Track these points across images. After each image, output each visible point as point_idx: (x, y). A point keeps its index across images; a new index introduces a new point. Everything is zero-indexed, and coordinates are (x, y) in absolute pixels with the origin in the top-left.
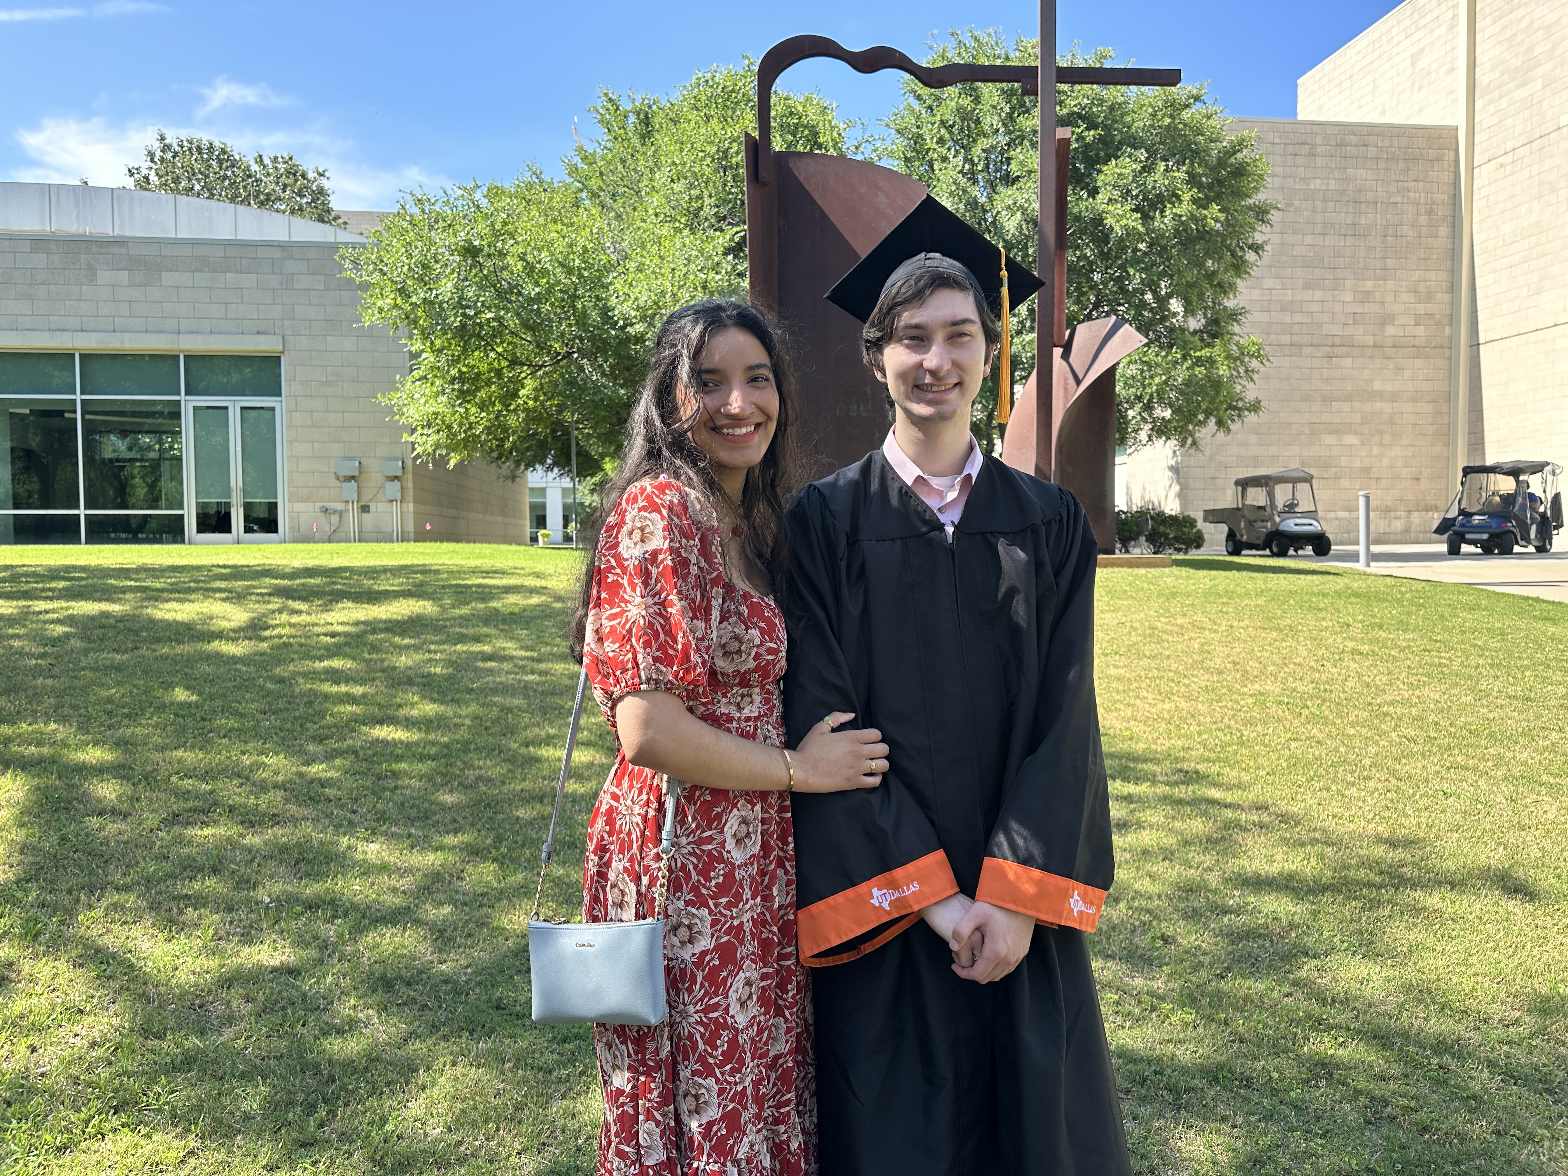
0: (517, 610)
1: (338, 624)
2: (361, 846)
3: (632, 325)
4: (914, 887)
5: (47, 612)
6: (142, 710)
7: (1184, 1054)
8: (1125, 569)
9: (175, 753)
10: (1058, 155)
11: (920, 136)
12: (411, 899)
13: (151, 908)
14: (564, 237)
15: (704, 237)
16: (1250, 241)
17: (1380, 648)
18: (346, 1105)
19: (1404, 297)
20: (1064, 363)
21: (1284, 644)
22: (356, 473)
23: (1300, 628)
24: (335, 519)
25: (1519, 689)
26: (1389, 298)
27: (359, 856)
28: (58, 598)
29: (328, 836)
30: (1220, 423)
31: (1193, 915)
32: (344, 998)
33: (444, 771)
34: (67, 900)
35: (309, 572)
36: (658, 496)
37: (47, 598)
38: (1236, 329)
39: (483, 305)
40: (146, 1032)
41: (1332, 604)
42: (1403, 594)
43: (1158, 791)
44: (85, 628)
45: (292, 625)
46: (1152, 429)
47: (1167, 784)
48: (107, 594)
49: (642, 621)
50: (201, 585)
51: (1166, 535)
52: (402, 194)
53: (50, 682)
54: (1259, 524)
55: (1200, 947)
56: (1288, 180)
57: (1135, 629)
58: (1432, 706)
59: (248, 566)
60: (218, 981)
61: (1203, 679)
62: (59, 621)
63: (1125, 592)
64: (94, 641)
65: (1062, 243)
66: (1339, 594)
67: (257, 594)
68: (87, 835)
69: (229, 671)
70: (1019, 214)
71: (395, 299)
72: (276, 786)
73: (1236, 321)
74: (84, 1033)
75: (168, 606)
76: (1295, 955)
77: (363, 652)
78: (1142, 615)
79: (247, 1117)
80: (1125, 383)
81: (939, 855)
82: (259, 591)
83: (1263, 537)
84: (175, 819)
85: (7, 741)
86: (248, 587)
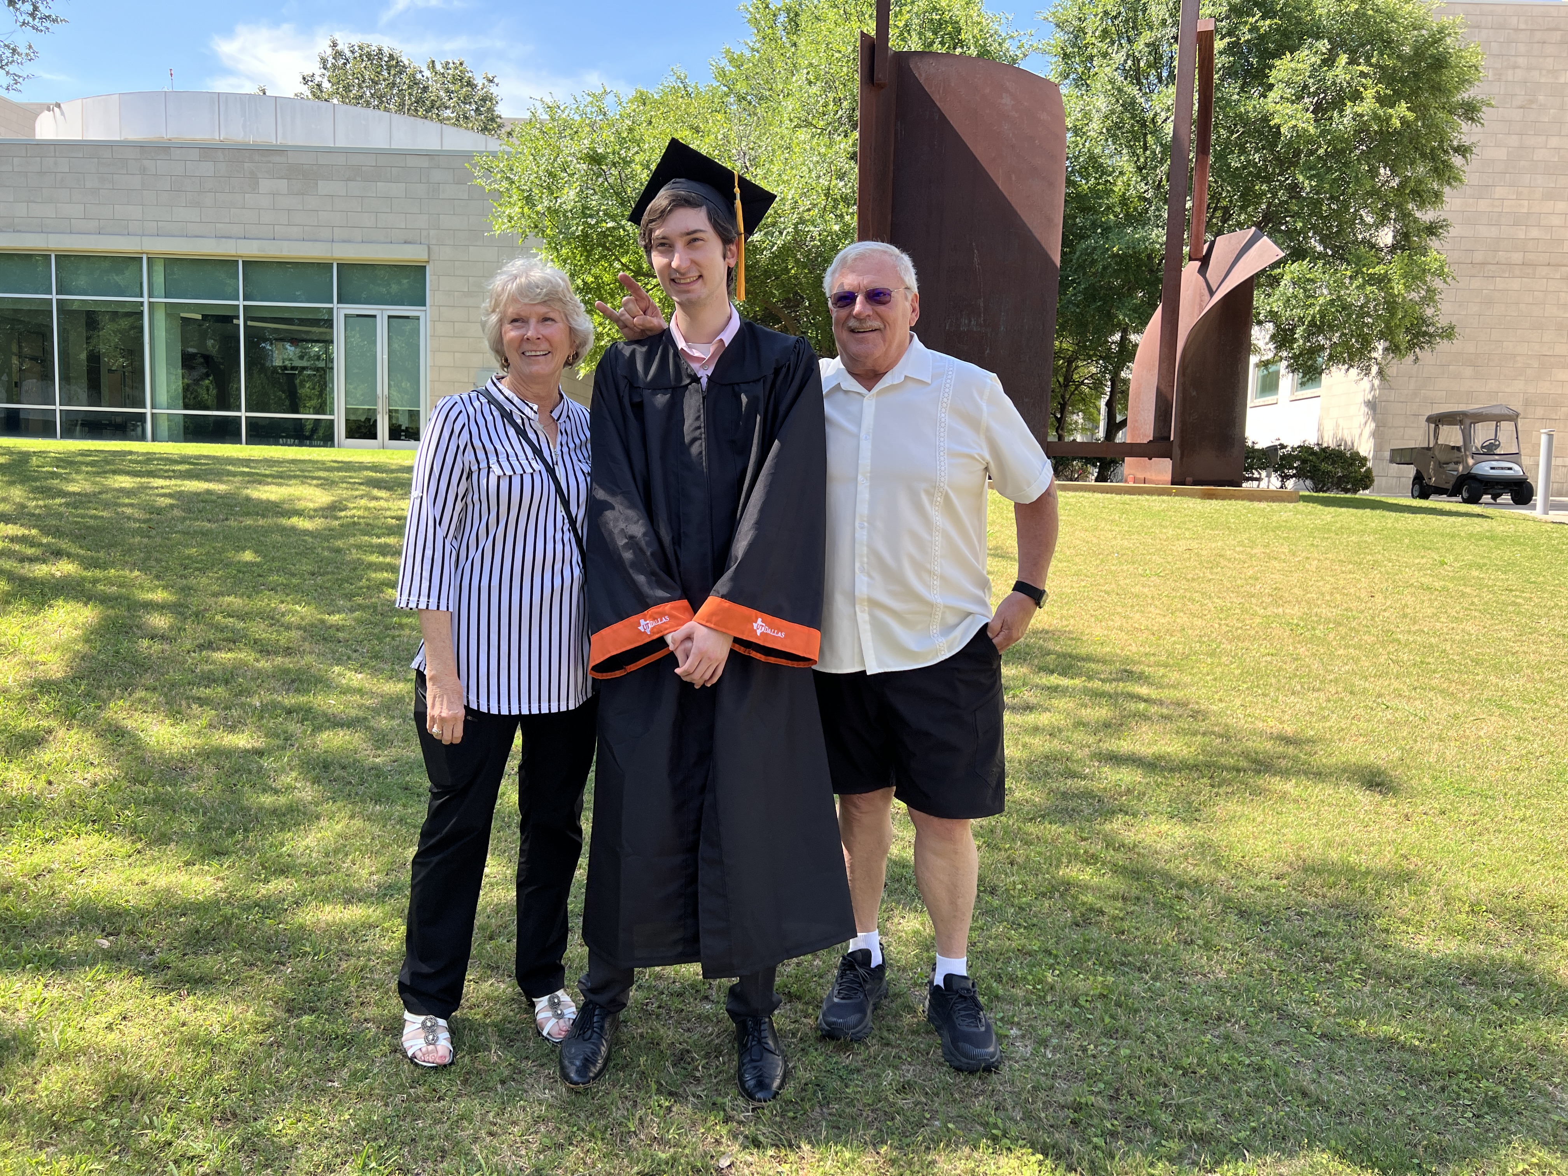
2: (349, 674)
5: (162, 488)
6: (213, 565)
9: (226, 598)
11: (1081, 29)
12: (371, 713)
13: (167, 703)
16: (1455, 143)
20: (1198, 277)
27: (344, 681)
28: (176, 477)
29: (324, 665)
34: (105, 693)
38: (1434, 243)
47: (1103, 680)
50: (306, 474)
51: (1329, 474)
53: (145, 540)
54: (1452, 466)
62: (170, 495)
64: (193, 512)
67: (350, 483)
68: (136, 651)
69: (297, 540)
71: (522, 208)
72: (299, 627)
73: (1433, 234)
74: (89, 777)
75: (266, 488)
81: (684, 603)
83: (1452, 481)
84: (209, 646)
85: (95, 581)
86: (346, 477)
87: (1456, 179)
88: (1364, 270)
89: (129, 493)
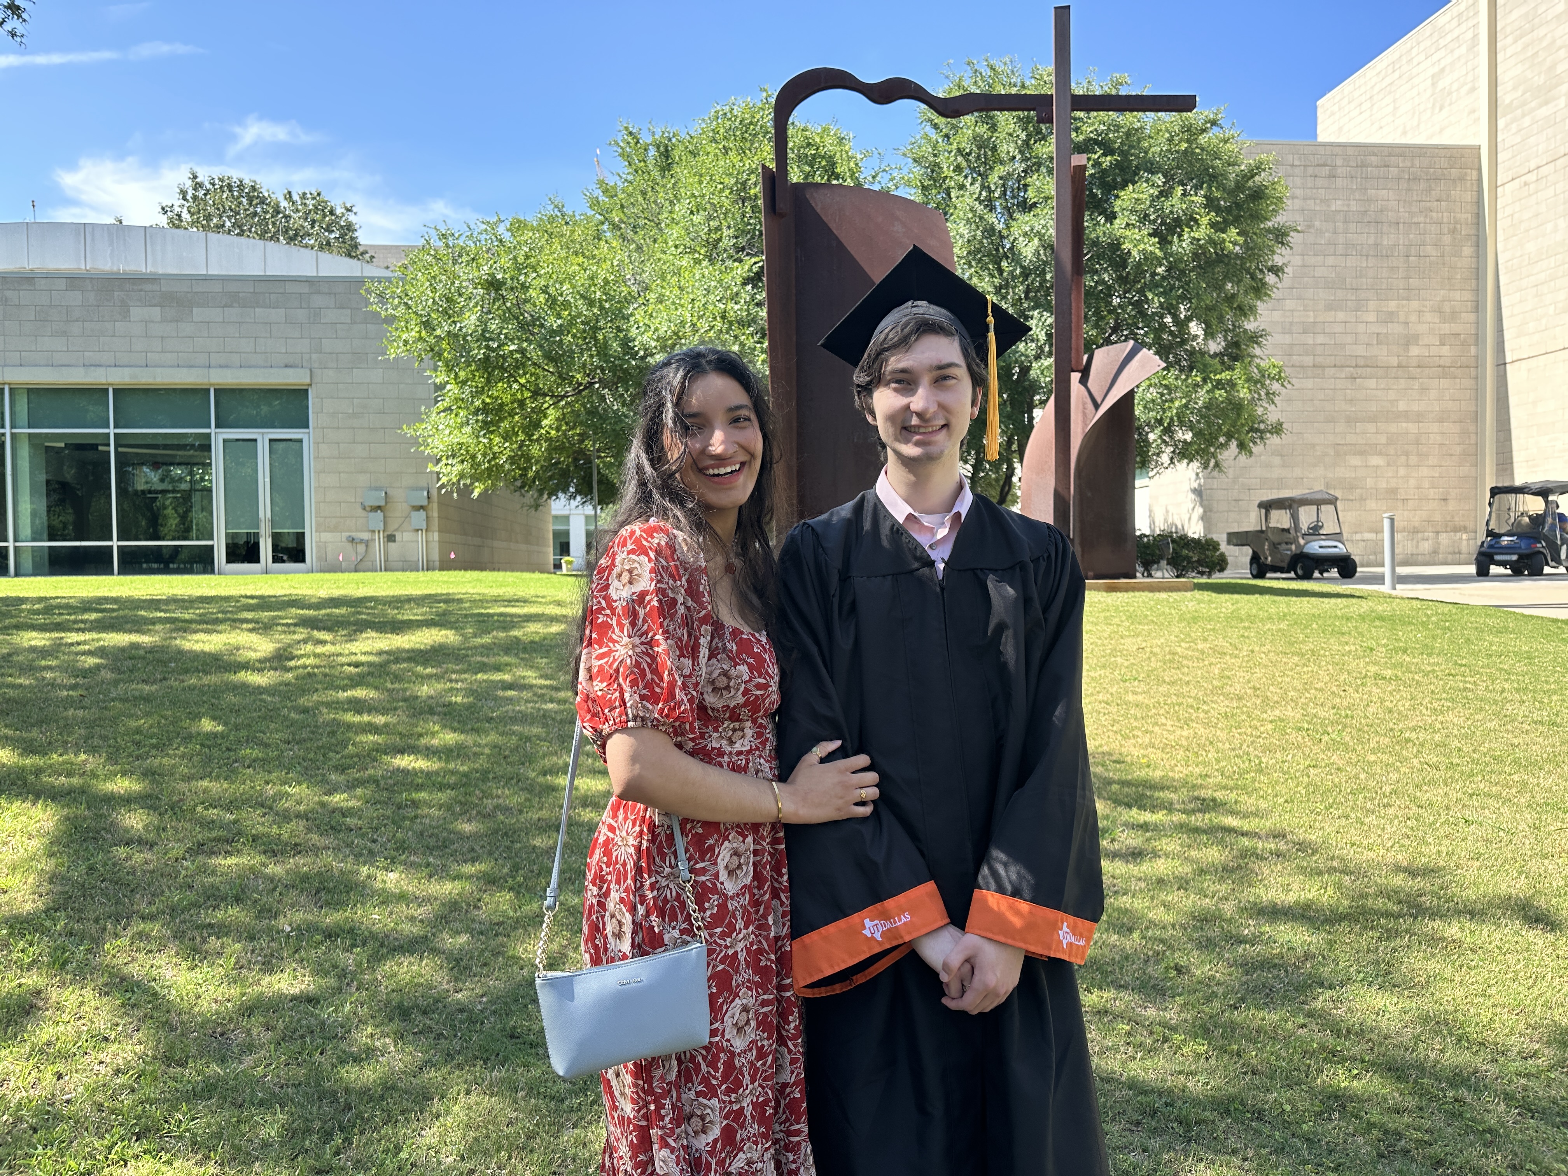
0: (537, 639)
1: (362, 653)
2: (379, 874)
3: (652, 355)
4: (906, 918)
5: (78, 644)
6: (170, 740)
7: (1196, 1086)
8: (1146, 593)
9: (200, 783)
10: (1073, 182)
11: (937, 165)
12: (429, 928)
13: (175, 937)
14: (585, 270)
15: (723, 268)
16: (1270, 264)
17: (1403, 673)
18: (362, 1133)
19: (1428, 317)
20: (1082, 388)
21: (1305, 669)
22: (382, 503)
23: (1322, 652)
24: (361, 548)
25: (1545, 714)
26: (1413, 318)
27: (378, 885)
28: (90, 630)
29: (348, 865)
30: (1242, 446)
31: (1207, 945)
32: (361, 1026)
33: (463, 800)
34: (93, 929)
35: (335, 602)
36: (646, 540)
37: (78, 630)
38: (1257, 351)
39: (506, 338)
40: (168, 1060)
41: (1356, 628)
42: (1429, 617)
43: (1174, 819)
44: (116, 659)
45: (316, 656)
46: (1174, 452)
47: (1184, 812)
48: (138, 625)
49: (629, 661)
50: (229, 615)
51: (1188, 559)
52: (426, 229)
53: (80, 713)
54: (1284, 546)
55: (1214, 977)
56: (1309, 202)
57: (1155, 655)
58: (1455, 732)
59: (275, 597)
60: (239, 1010)
61: (1222, 705)
62: (90, 653)
63: (1146, 616)
64: (124, 672)
65: (1079, 269)
66: (1363, 618)
67: (283, 625)
68: (114, 865)
69: (254, 701)
70: (1036, 240)
71: (420, 332)
72: (298, 816)
73: (1257, 343)
74: (108, 1060)
75: (196, 637)
76: (1310, 986)
77: (386, 681)
78: (1162, 640)
79: (266, 1145)
80: (1145, 407)
81: (930, 887)
82: (285, 621)
83: (1287, 560)
84: (199, 849)
85: (38, 772)
86: (275, 618)
87: (1266, 295)
88: (1212, 376)
89: (43, 652)
